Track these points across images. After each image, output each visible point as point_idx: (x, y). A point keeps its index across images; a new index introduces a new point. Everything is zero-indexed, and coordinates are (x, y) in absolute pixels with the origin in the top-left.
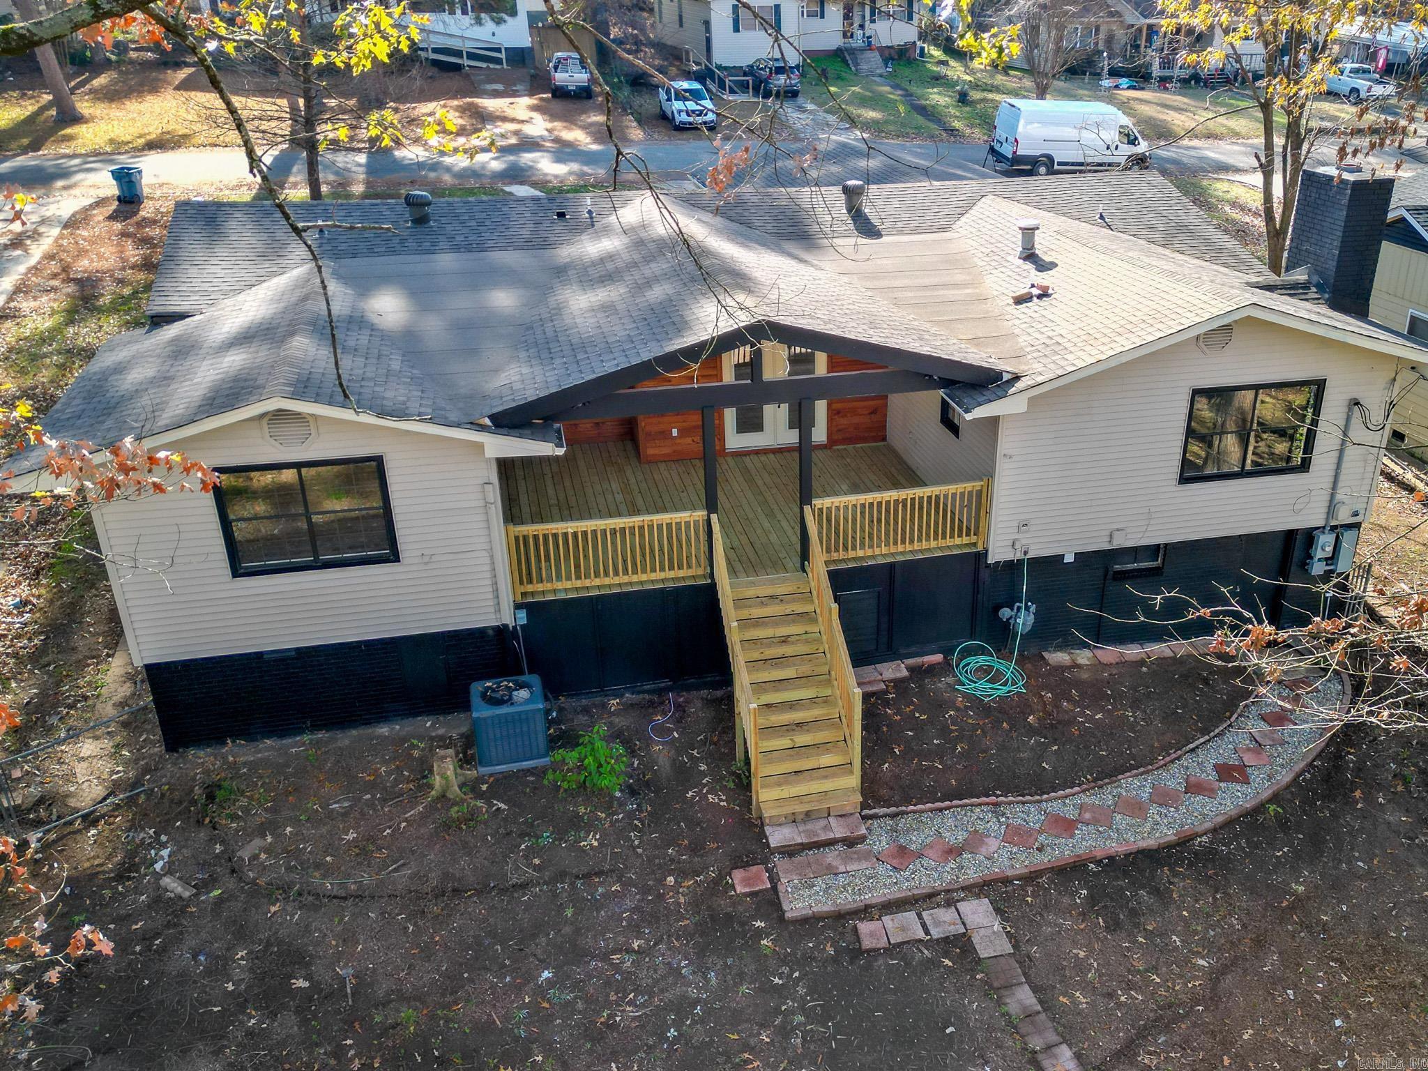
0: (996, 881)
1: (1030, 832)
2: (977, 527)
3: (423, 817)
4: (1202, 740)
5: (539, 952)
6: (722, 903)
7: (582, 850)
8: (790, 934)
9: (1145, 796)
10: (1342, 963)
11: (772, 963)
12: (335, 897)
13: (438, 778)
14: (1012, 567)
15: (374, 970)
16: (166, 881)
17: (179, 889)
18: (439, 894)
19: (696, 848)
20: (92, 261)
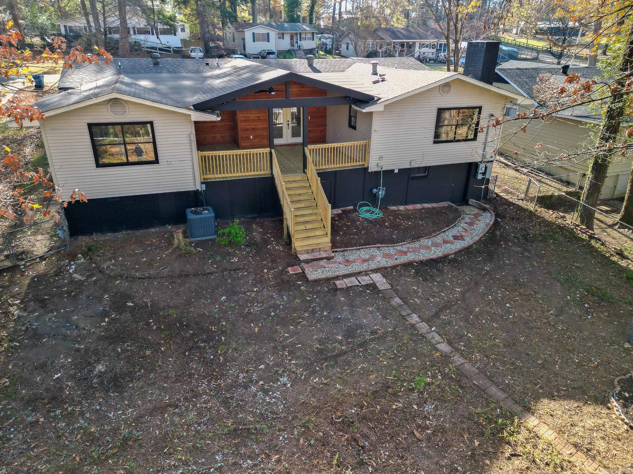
0: (382, 268)
1: (392, 255)
2: (365, 158)
3: (171, 254)
4: (447, 229)
5: (220, 293)
6: (285, 277)
7: (232, 262)
8: (311, 285)
9: (430, 244)
10: (506, 289)
11: (306, 293)
12: (141, 278)
13: (176, 240)
14: (377, 173)
15: (158, 300)
16: (75, 275)
17: (80, 278)
18: (180, 276)
19: (273, 261)
20: (27, 103)
